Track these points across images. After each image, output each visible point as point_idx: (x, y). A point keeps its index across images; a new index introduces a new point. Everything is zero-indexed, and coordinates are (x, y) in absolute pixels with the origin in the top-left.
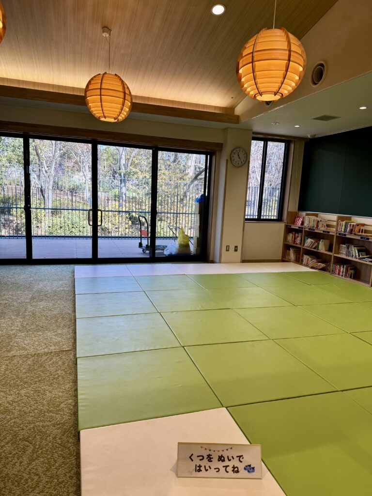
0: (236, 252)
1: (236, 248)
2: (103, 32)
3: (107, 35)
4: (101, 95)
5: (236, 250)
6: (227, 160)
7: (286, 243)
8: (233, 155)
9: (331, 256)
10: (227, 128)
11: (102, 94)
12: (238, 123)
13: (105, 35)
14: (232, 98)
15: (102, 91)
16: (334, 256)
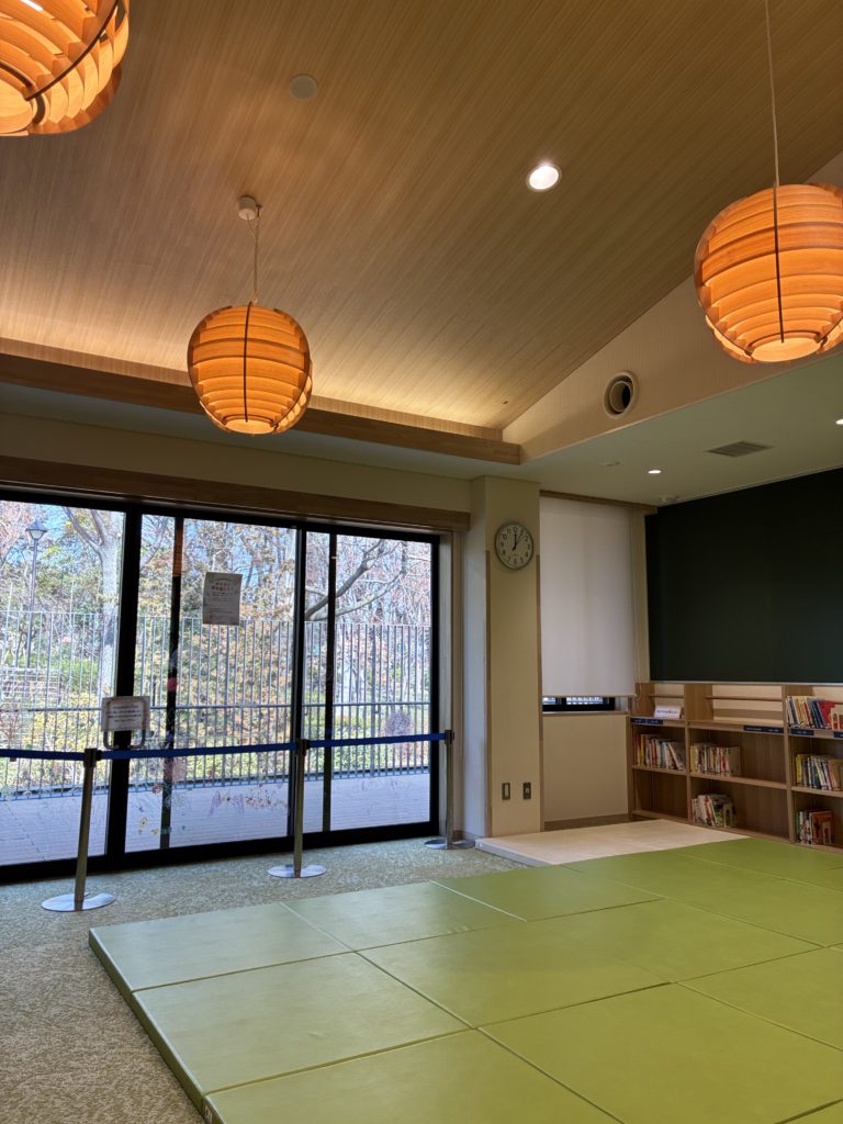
0: (527, 802)
1: (527, 790)
2: (242, 207)
3: (252, 216)
4: (245, 356)
5: (527, 796)
6: (488, 553)
7: (635, 767)
8: (501, 539)
9: (785, 791)
10: (484, 476)
11: (248, 353)
12: (519, 464)
13: (246, 215)
14: (506, 403)
15: (249, 344)
16: (793, 792)
